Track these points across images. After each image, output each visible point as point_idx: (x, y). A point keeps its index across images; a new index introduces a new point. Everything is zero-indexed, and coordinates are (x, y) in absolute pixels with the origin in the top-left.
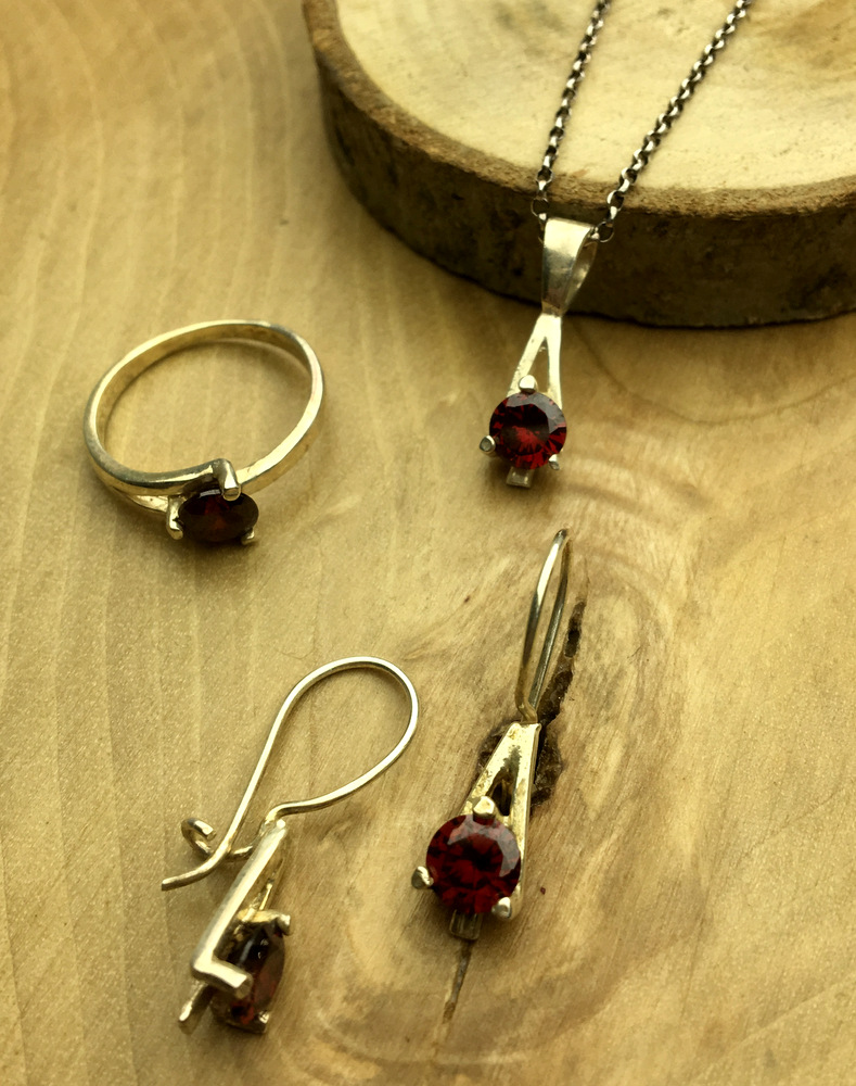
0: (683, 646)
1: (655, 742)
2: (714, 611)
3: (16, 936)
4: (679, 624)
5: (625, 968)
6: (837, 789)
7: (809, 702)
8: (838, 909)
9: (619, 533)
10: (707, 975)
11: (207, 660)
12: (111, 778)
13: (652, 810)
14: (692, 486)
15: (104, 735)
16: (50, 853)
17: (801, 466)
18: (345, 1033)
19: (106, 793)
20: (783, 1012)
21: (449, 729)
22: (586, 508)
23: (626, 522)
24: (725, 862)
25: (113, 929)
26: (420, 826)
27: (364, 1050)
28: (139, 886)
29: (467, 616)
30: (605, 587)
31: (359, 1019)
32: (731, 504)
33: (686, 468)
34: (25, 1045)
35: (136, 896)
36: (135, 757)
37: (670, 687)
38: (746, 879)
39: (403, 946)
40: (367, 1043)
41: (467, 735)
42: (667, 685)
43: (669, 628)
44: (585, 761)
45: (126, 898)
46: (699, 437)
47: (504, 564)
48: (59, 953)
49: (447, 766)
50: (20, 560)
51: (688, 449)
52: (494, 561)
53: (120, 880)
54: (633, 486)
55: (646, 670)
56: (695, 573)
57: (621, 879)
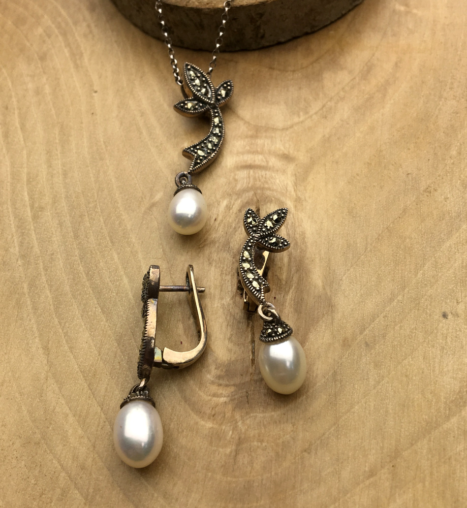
0: (299, 214)
1: (299, 251)
2: (307, 199)
3: (90, 384)
4: (296, 207)
5: (310, 329)
6: (366, 249)
7: (349, 221)
8: (377, 289)
9: (264, 179)
10: (338, 323)
11: (125, 268)
12: (105, 320)
13: (304, 275)
14: (287, 154)
15: (96, 306)
16: (91, 352)
17: (324, 136)
18: (219, 379)
19: (105, 326)
20: (367, 328)
21: (223, 268)
22: (249, 174)
23: (266, 174)
24: (334, 284)
25: (125, 371)
26: (223, 304)
27: (227, 383)
28: (129, 354)
29: (217, 225)
30: (265, 201)
31: (222, 373)
32: (302, 157)
33: (282, 148)
34: (106, 418)
35: (129, 358)
36: (111, 310)
37: (298, 230)
38: (343, 288)
39: (230, 346)
40: (228, 380)
41: (230, 268)
42: (297, 229)
43: (293, 209)
44: (276, 265)
45: (125, 359)
46: (284, 135)
47: (225, 203)
48: (108, 385)
49: (227, 281)
50: (39, 252)
51: (281, 141)
52: (221, 203)
53: (120, 354)
54: (264, 160)
55: (288, 226)
56: (296, 186)
57: (300, 301)
